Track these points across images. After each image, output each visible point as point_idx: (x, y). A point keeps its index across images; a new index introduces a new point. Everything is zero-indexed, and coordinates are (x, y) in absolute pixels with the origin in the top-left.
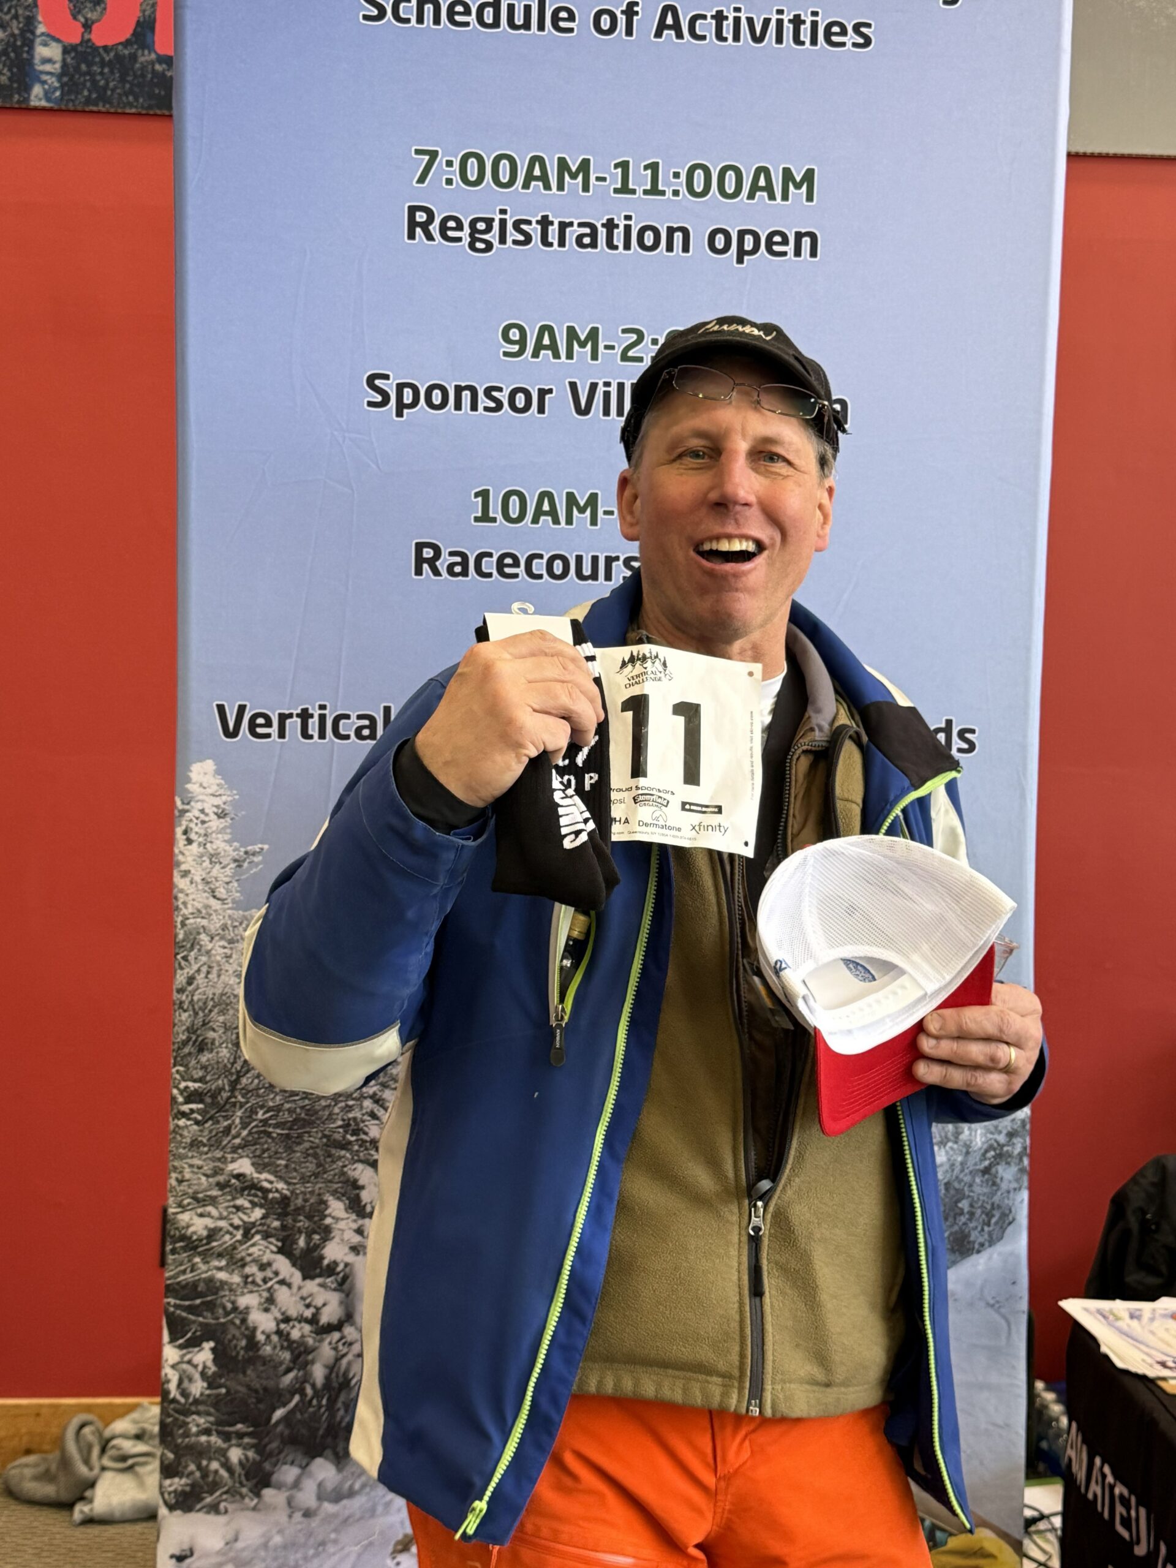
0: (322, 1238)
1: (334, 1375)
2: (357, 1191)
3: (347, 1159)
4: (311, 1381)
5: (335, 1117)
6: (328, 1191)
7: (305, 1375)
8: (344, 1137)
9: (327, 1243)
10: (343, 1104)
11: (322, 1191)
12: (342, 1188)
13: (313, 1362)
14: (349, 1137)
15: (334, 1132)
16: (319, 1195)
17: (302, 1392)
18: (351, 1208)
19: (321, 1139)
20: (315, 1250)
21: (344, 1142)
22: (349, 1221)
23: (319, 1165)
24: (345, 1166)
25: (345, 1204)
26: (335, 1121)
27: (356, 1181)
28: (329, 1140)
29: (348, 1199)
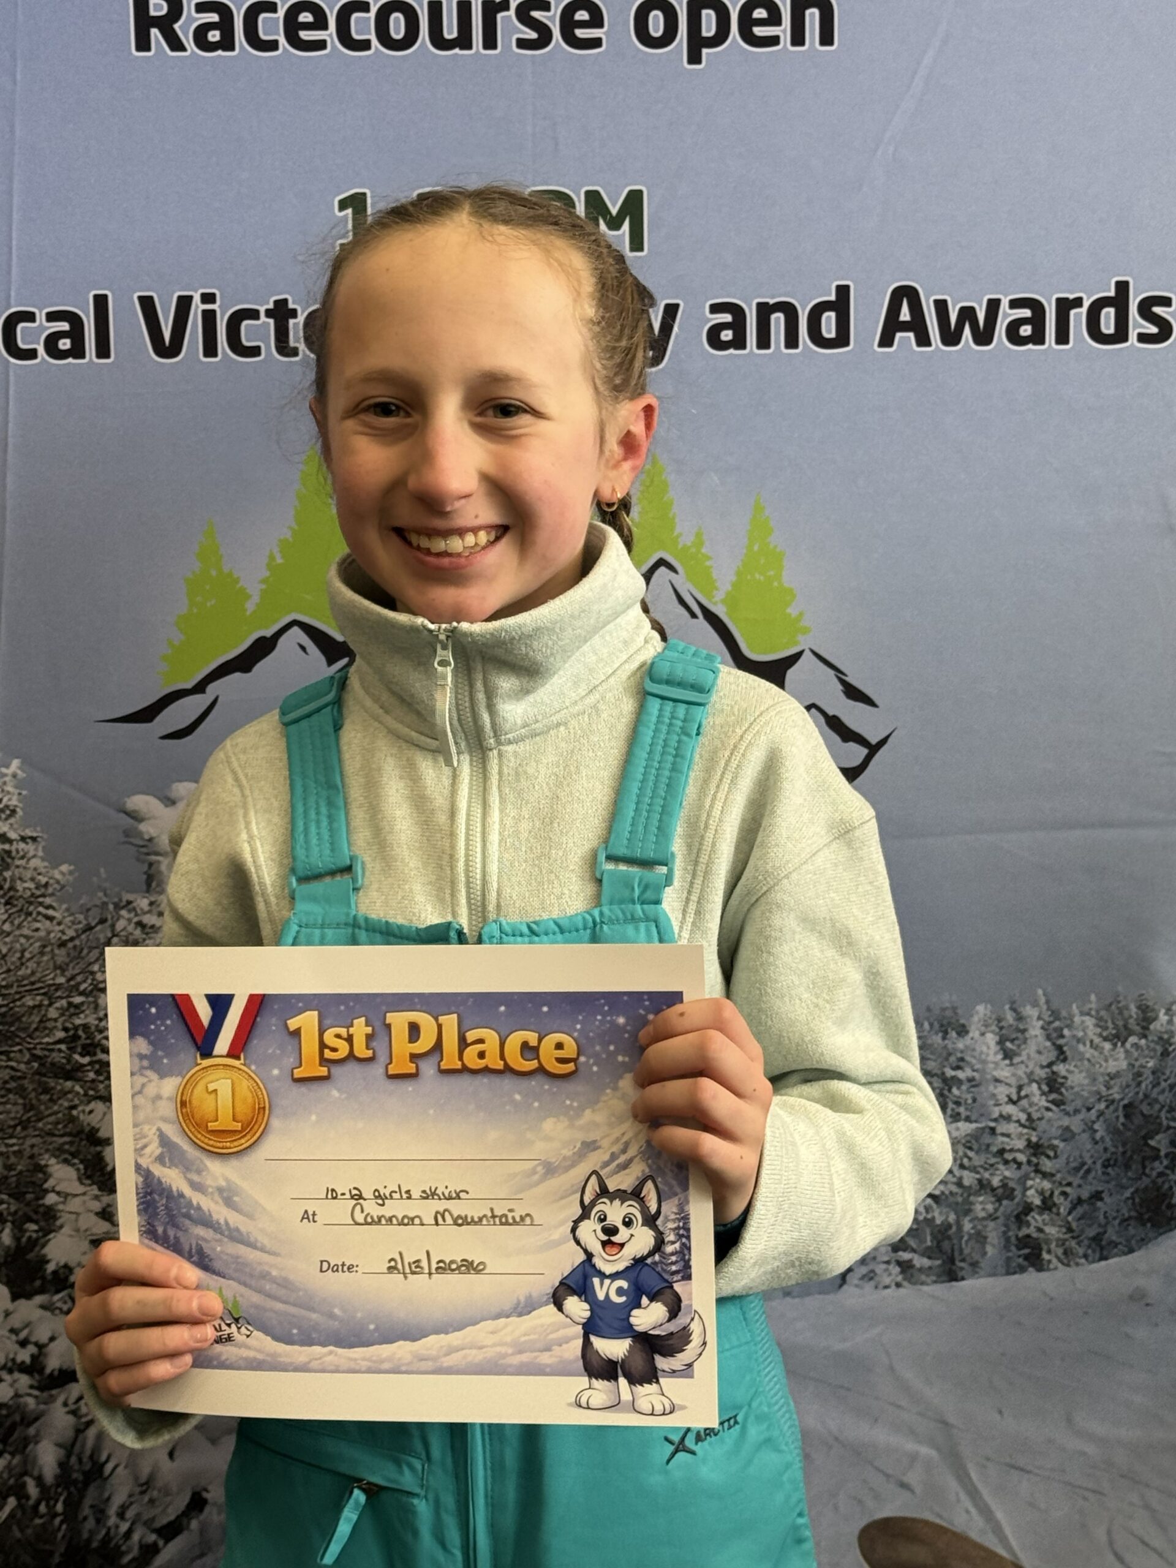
0: (41, 1229)
1: (73, 1460)
2: (99, 1149)
3: (78, 1093)
4: (36, 1473)
5: (50, 1024)
6: (47, 1151)
7: (25, 1462)
8: (69, 1059)
9: (51, 1236)
10: (64, 1002)
11: (36, 1150)
12: (71, 1143)
13: (36, 1439)
14: (77, 1057)
15: (52, 1050)
16: (32, 1157)
17: (20, 1491)
18: (88, 1177)
19: (28, 1063)
20: (32, 1250)
21: (68, 1067)
22: (86, 1198)
23: (28, 1107)
24: (74, 1107)
25: (78, 1170)
26: (51, 1030)
27: (94, 1131)
28: (42, 1065)
29: (82, 1162)
